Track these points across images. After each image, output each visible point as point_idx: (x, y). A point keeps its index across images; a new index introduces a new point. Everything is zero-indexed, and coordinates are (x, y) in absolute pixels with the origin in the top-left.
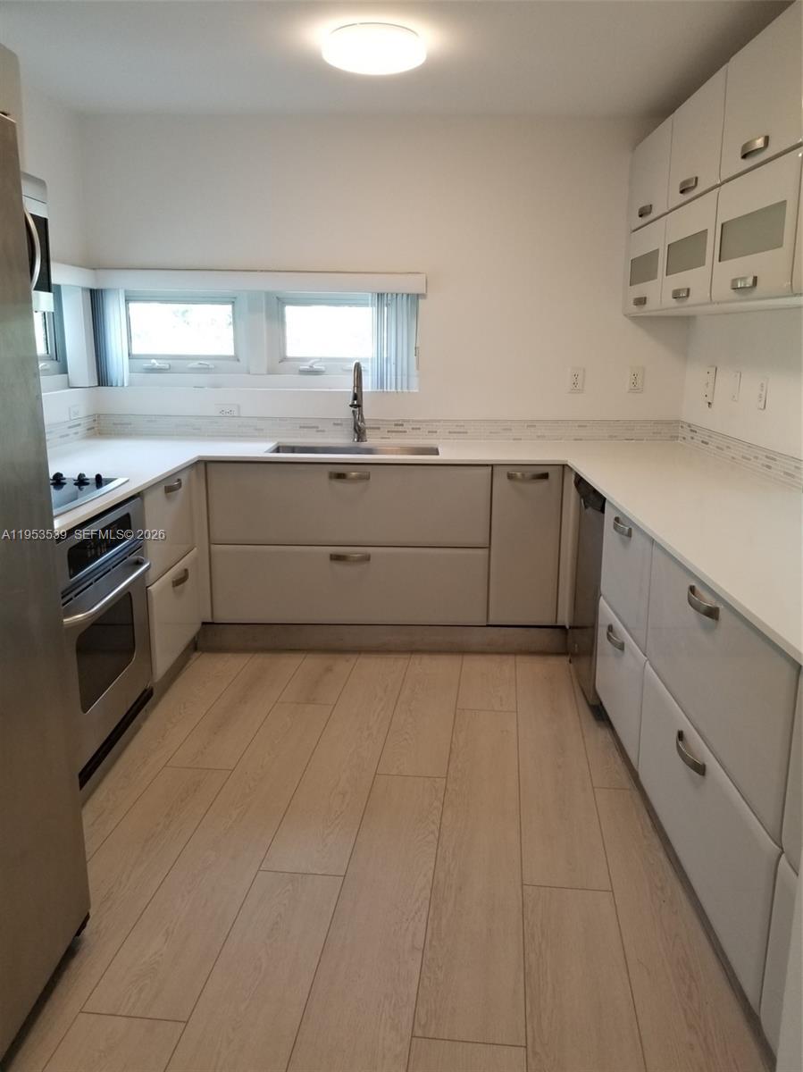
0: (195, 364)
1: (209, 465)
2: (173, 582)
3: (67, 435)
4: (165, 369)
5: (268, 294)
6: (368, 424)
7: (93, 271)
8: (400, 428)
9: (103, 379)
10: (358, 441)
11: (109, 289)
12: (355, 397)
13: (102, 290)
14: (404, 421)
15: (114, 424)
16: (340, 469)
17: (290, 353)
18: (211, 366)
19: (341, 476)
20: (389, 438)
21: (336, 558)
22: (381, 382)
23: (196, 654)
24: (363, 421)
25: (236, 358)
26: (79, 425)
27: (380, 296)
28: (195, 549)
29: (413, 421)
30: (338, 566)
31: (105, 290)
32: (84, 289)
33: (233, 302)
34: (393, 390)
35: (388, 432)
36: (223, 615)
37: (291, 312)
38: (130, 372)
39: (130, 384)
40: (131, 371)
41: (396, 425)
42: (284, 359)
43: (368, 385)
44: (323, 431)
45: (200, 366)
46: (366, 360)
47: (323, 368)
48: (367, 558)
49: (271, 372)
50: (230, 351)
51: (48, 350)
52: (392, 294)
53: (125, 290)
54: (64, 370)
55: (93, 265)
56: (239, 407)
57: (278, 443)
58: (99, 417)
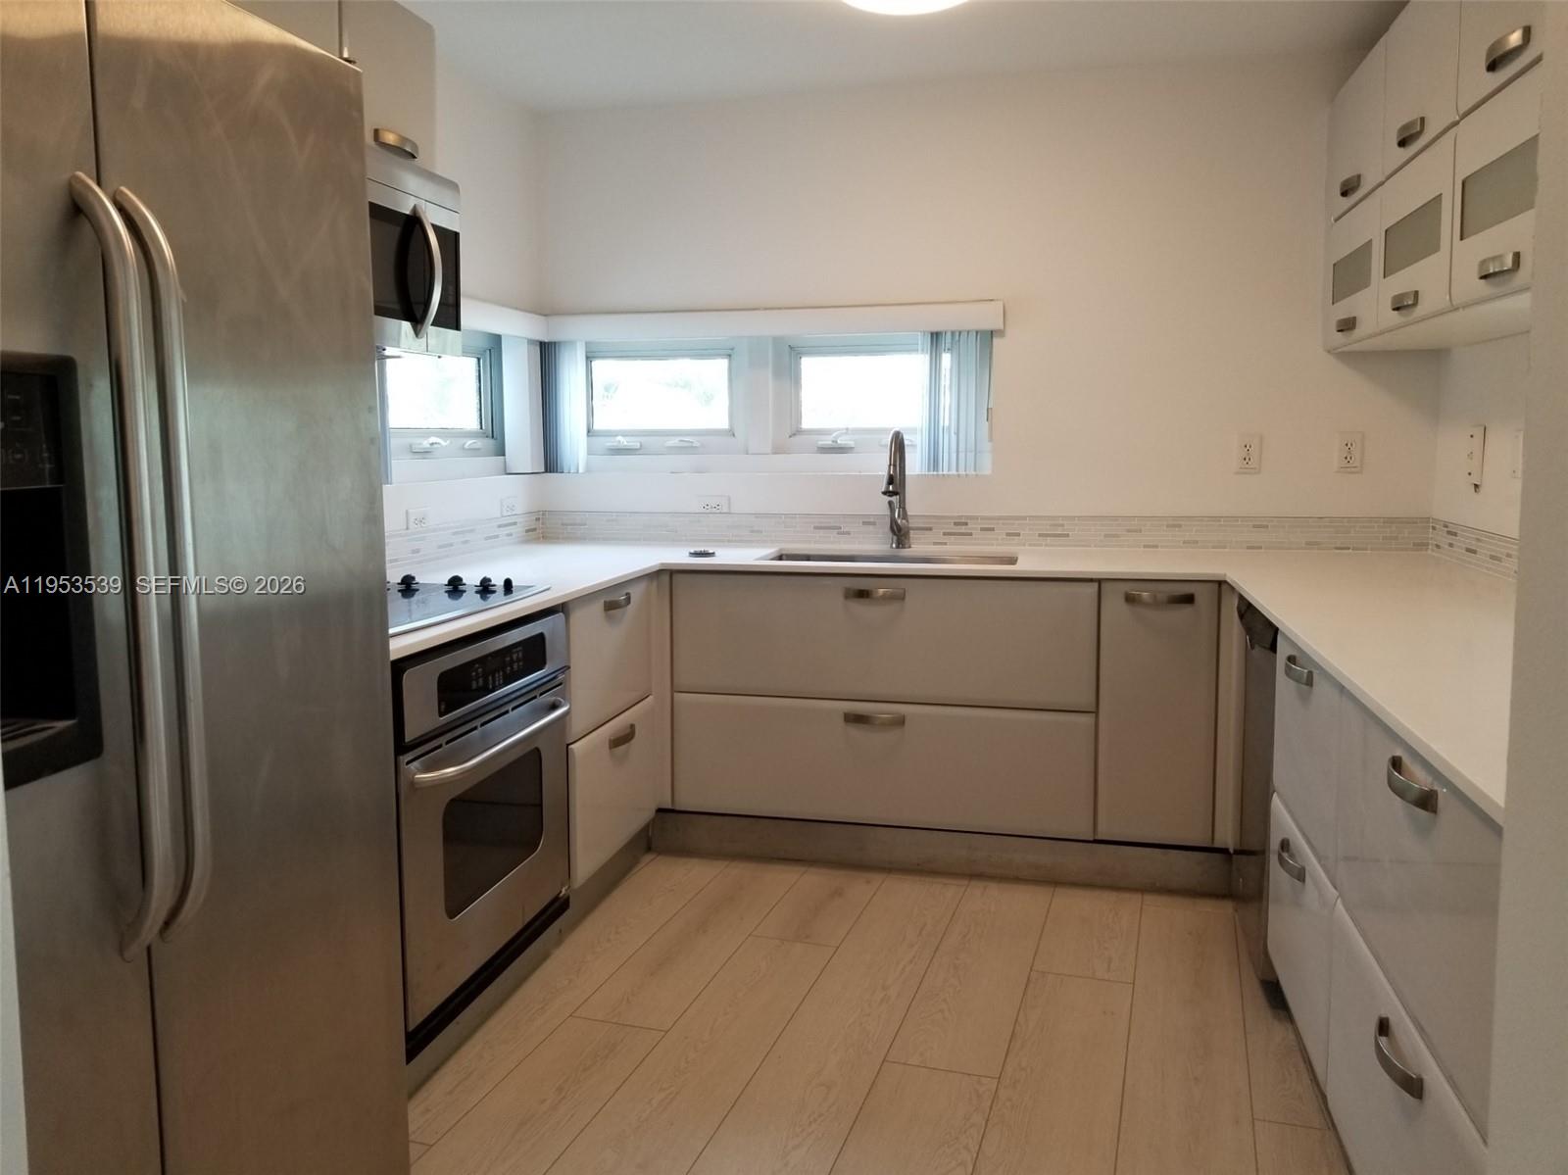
0: (674, 442)
1: (675, 577)
2: (610, 741)
3: (497, 537)
4: (636, 449)
5: (777, 341)
6: (913, 523)
7: (543, 318)
8: (963, 529)
9: (551, 462)
10: (898, 547)
11: (565, 342)
12: (891, 480)
13: (555, 343)
14: (968, 517)
15: (563, 524)
16: (863, 584)
17: (807, 423)
18: (696, 444)
19: (863, 594)
20: (945, 544)
21: (856, 719)
22: (934, 461)
23: (648, 857)
24: (905, 516)
25: (731, 433)
26: (515, 524)
27: (936, 336)
28: (651, 697)
29: (984, 518)
30: (856, 732)
31: (559, 343)
32: (531, 342)
33: (730, 355)
34: (954, 472)
35: (944, 534)
36: (686, 802)
37: (809, 365)
38: (588, 454)
39: (588, 470)
40: (590, 452)
41: (956, 524)
42: (798, 432)
43: (915, 464)
44: (848, 533)
45: (681, 444)
46: (913, 431)
47: (851, 444)
48: (900, 722)
49: (778, 450)
50: (723, 423)
51: (481, 423)
52: (953, 333)
53: (586, 343)
54: (501, 451)
55: (545, 310)
56: (729, 499)
57: (781, 550)
58: (543, 515)
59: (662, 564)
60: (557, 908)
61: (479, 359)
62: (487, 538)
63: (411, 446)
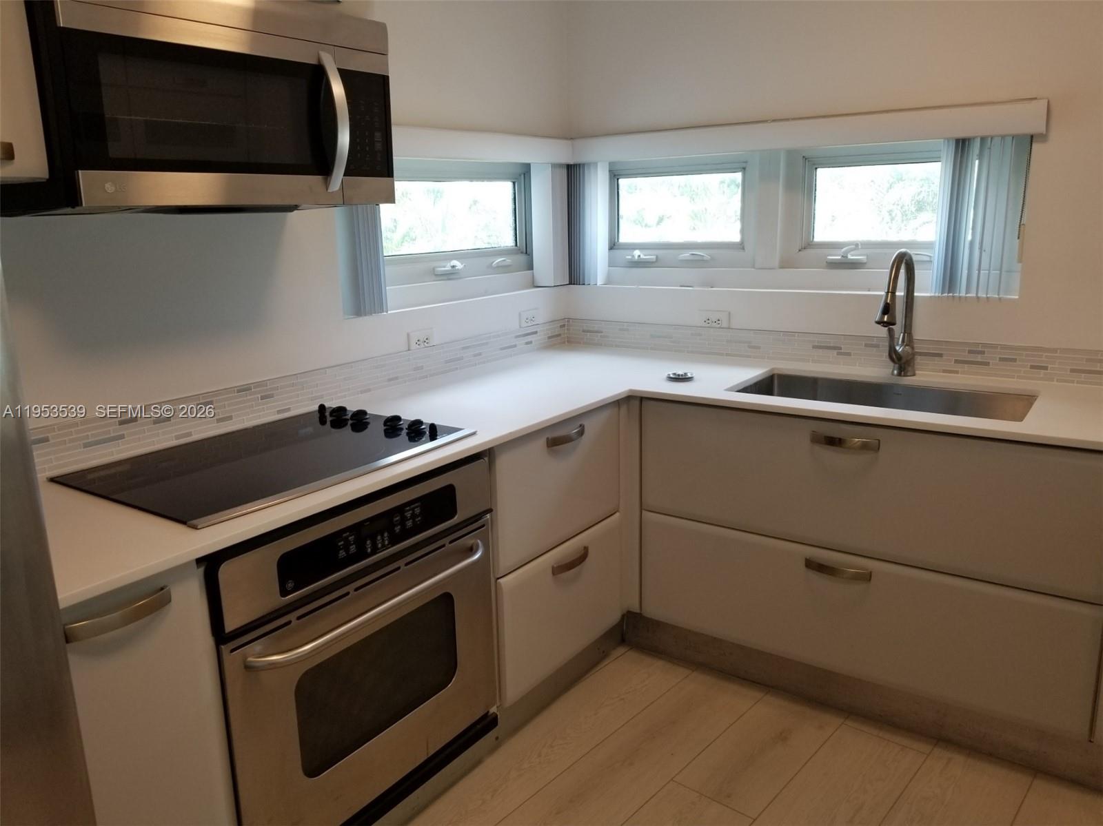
0: (686, 255)
1: (645, 404)
2: (553, 568)
3: (515, 346)
4: (653, 262)
5: (791, 153)
6: (919, 348)
7: (569, 142)
8: (979, 358)
9: (574, 273)
10: (899, 374)
11: (589, 164)
12: (887, 310)
13: (579, 165)
14: (985, 345)
15: (584, 331)
16: (834, 430)
17: (820, 235)
18: (707, 257)
19: (833, 442)
20: (957, 372)
21: (813, 565)
22: (950, 278)
23: (621, 650)
24: (909, 339)
25: (741, 246)
26: (536, 333)
28: (618, 514)
29: (1004, 347)
30: (816, 578)
31: (584, 165)
32: (555, 166)
33: (744, 169)
34: (973, 294)
35: (956, 361)
36: (653, 610)
37: (825, 177)
38: (610, 265)
39: (609, 281)
40: (612, 263)
41: (970, 352)
42: (809, 244)
43: (927, 285)
44: (849, 354)
45: (692, 258)
46: (929, 245)
47: (862, 258)
48: (867, 577)
49: (786, 264)
50: (735, 237)
51: (516, 241)
52: (983, 139)
53: (610, 163)
54: (530, 266)
55: (570, 133)
56: (730, 313)
57: (773, 369)
58: (568, 321)
59: (631, 391)
60: (486, 724)
61: (514, 183)
62: (502, 349)
63: (434, 269)
